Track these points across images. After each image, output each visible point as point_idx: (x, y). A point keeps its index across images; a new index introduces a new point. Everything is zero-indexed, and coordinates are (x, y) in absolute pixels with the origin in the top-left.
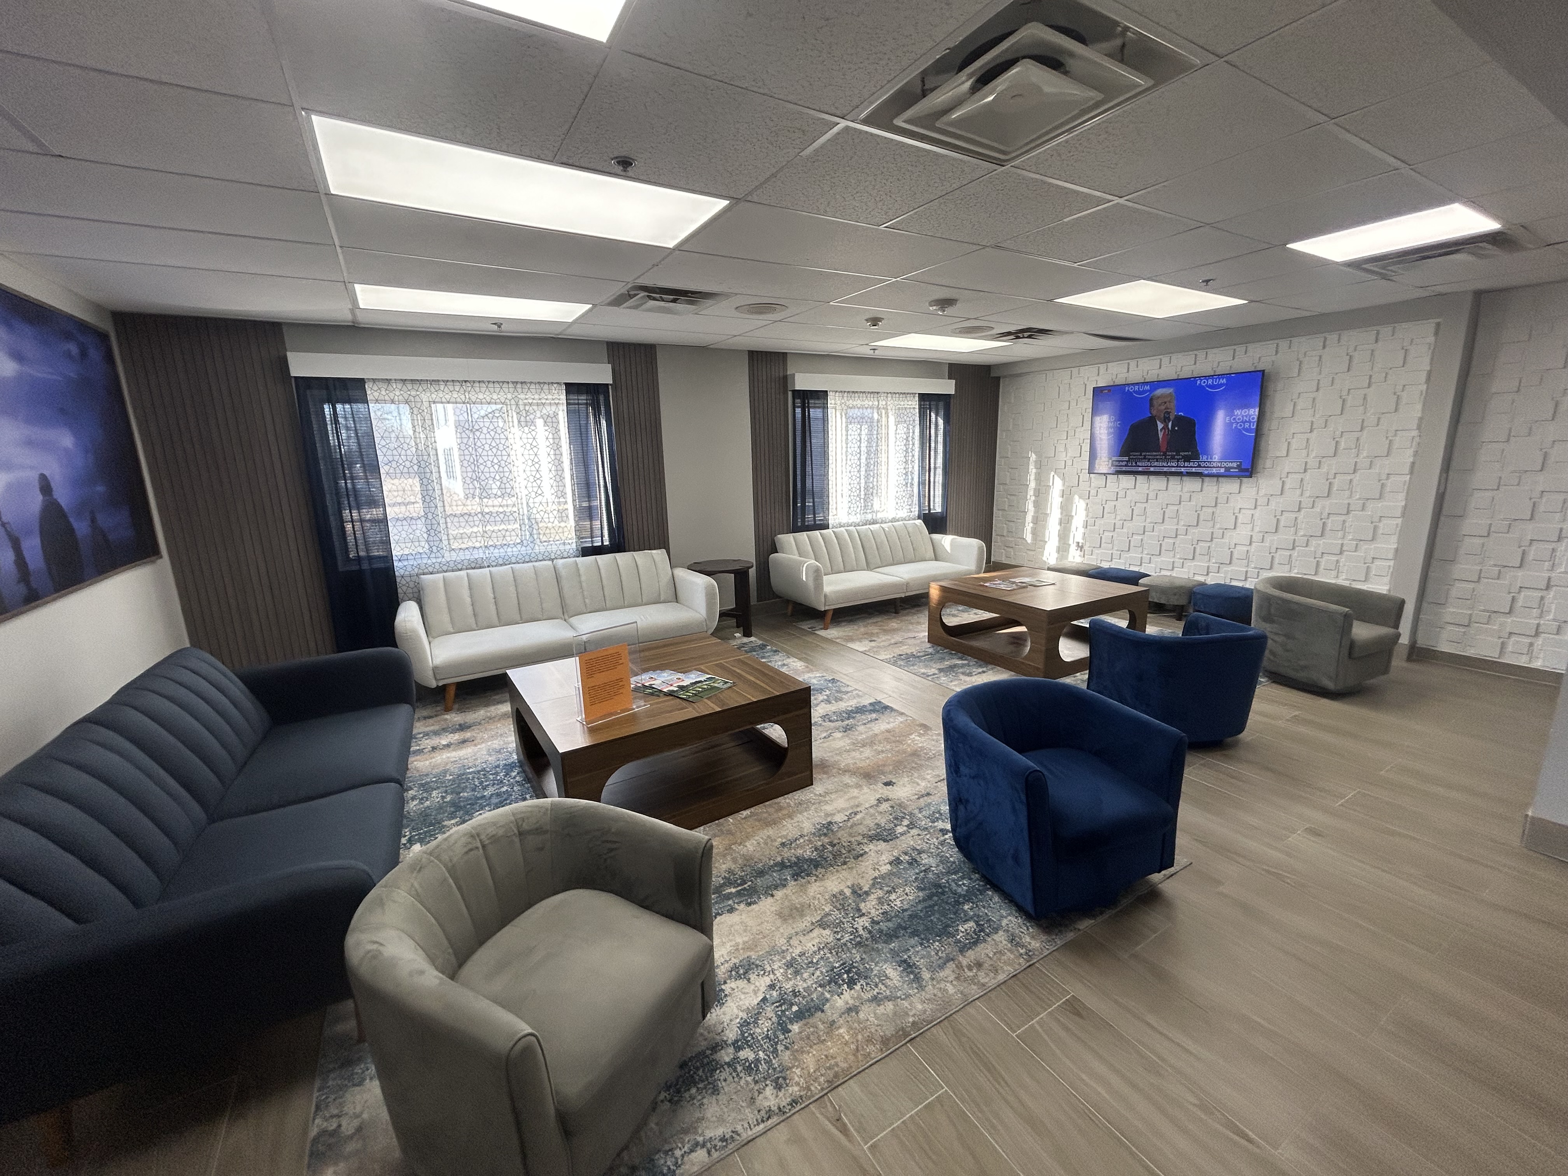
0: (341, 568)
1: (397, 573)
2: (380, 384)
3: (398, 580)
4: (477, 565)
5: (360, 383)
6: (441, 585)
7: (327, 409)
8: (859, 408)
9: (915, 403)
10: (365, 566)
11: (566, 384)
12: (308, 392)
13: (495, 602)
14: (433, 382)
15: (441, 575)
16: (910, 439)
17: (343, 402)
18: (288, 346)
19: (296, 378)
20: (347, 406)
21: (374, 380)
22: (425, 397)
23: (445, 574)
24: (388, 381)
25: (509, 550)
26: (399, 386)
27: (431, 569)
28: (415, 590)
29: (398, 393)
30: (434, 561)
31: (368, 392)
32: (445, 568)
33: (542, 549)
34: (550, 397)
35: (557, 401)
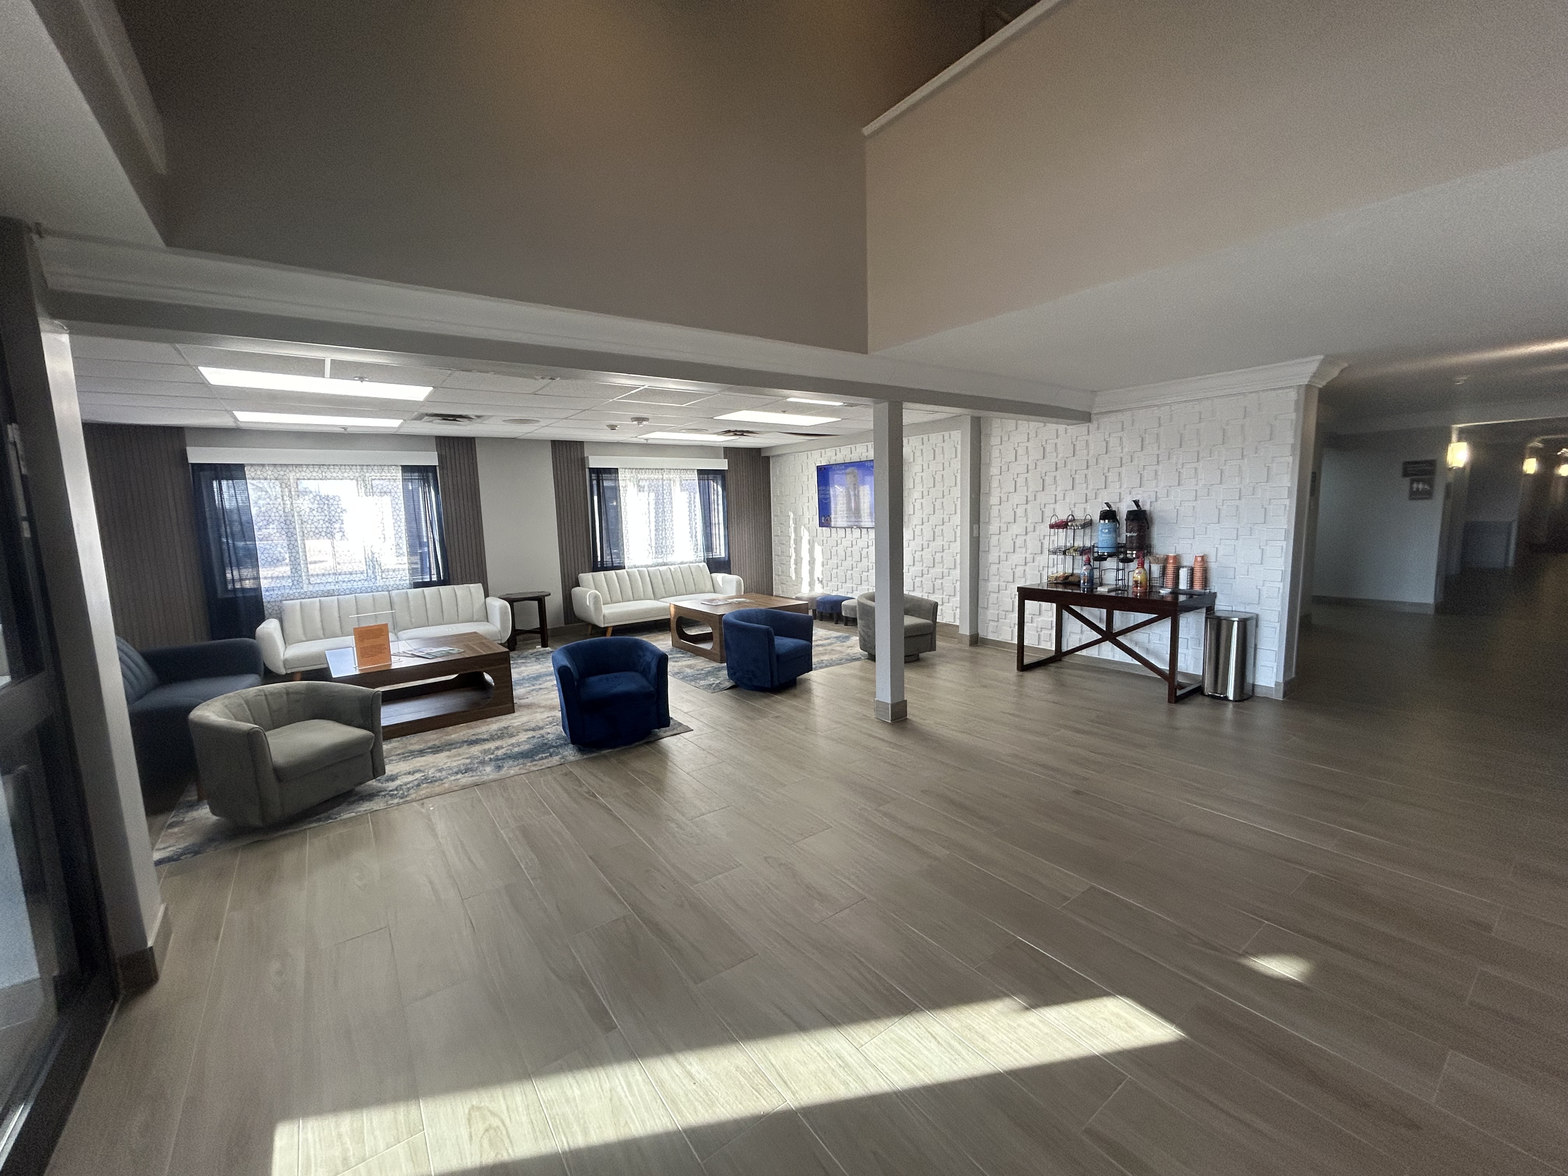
0: (220, 595)
1: (264, 600)
2: (256, 468)
3: (265, 604)
4: (329, 594)
5: (241, 467)
6: (298, 607)
7: (215, 484)
8: (646, 480)
9: (695, 476)
10: (240, 595)
11: (402, 466)
12: (201, 473)
13: (340, 620)
14: (296, 466)
15: (299, 601)
16: (692, 502)
17: (227, 479)
18: (188, 442)
19: (193, 465)
20: (230, 482)
21: (252, 465)
22: (292, 476)
23: (302, 600)
24: (263, 465)
25: (355, 583)
26: (271, 468)
27: (292, 597)
28: (278, 612)
29: (269, 473)
30: (295, 591)
31: (247, 473)
32: (303, 596)
33: (382, 584)
34: (389, 474)
35: (394, 478)
